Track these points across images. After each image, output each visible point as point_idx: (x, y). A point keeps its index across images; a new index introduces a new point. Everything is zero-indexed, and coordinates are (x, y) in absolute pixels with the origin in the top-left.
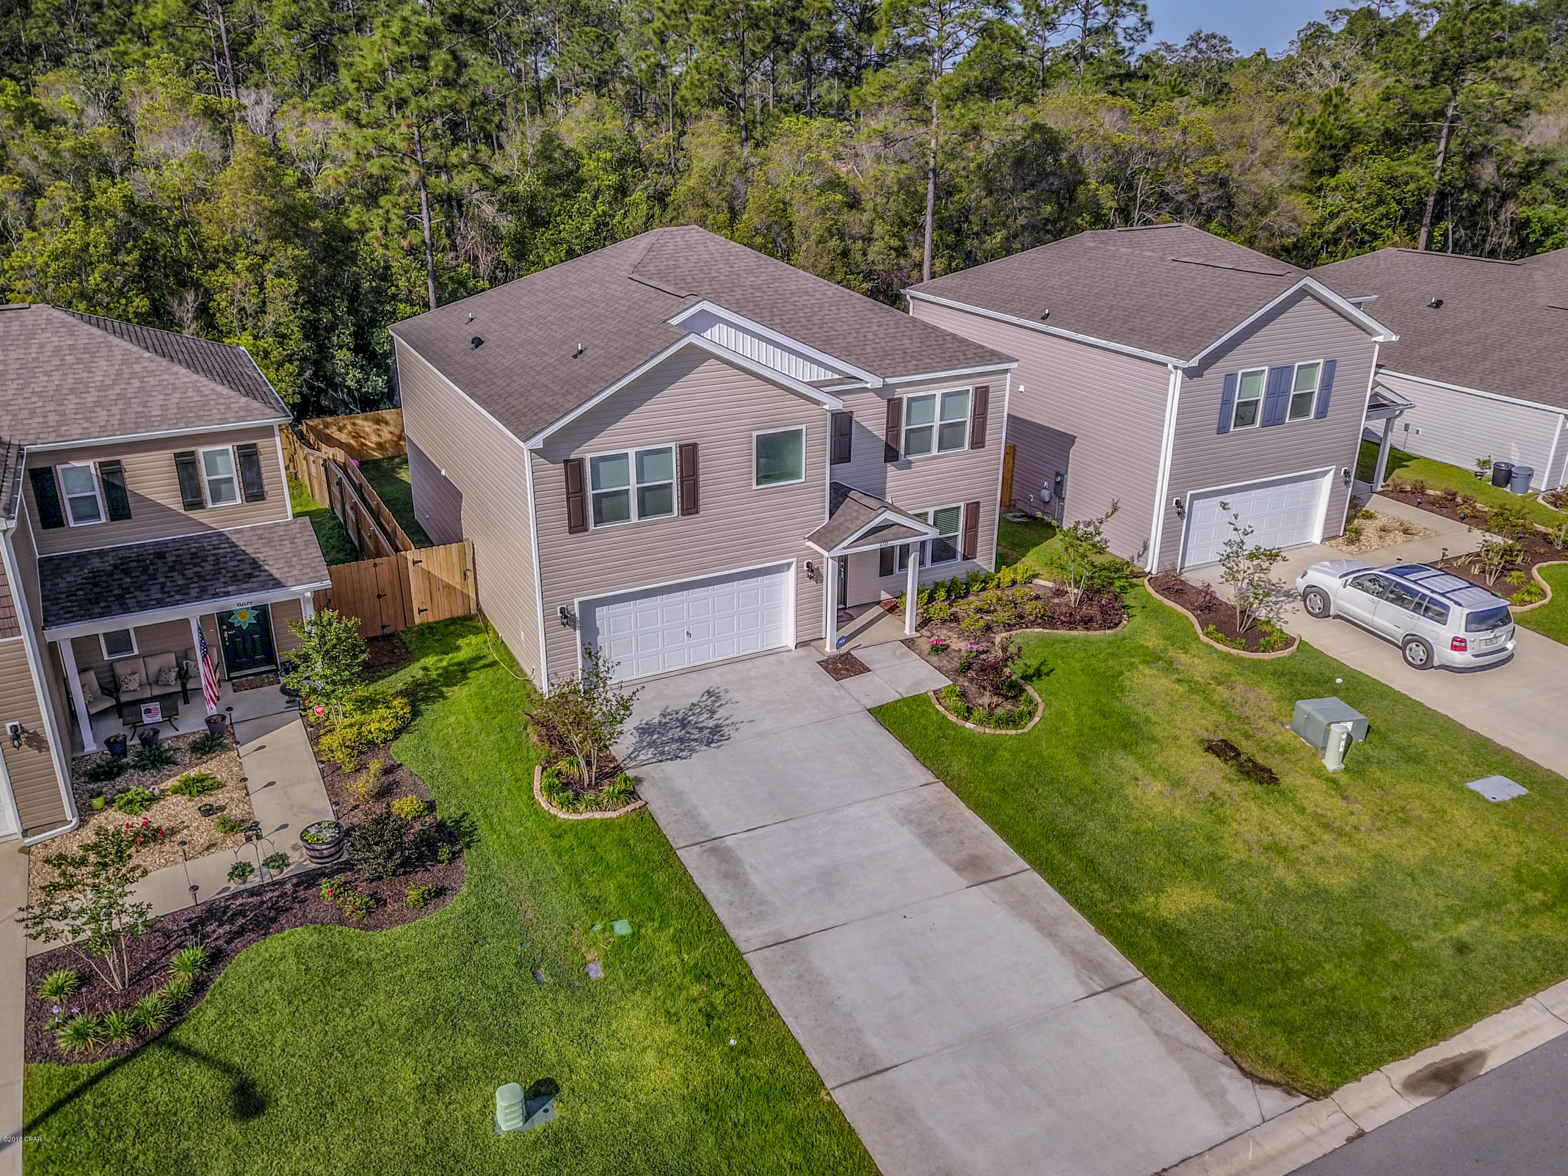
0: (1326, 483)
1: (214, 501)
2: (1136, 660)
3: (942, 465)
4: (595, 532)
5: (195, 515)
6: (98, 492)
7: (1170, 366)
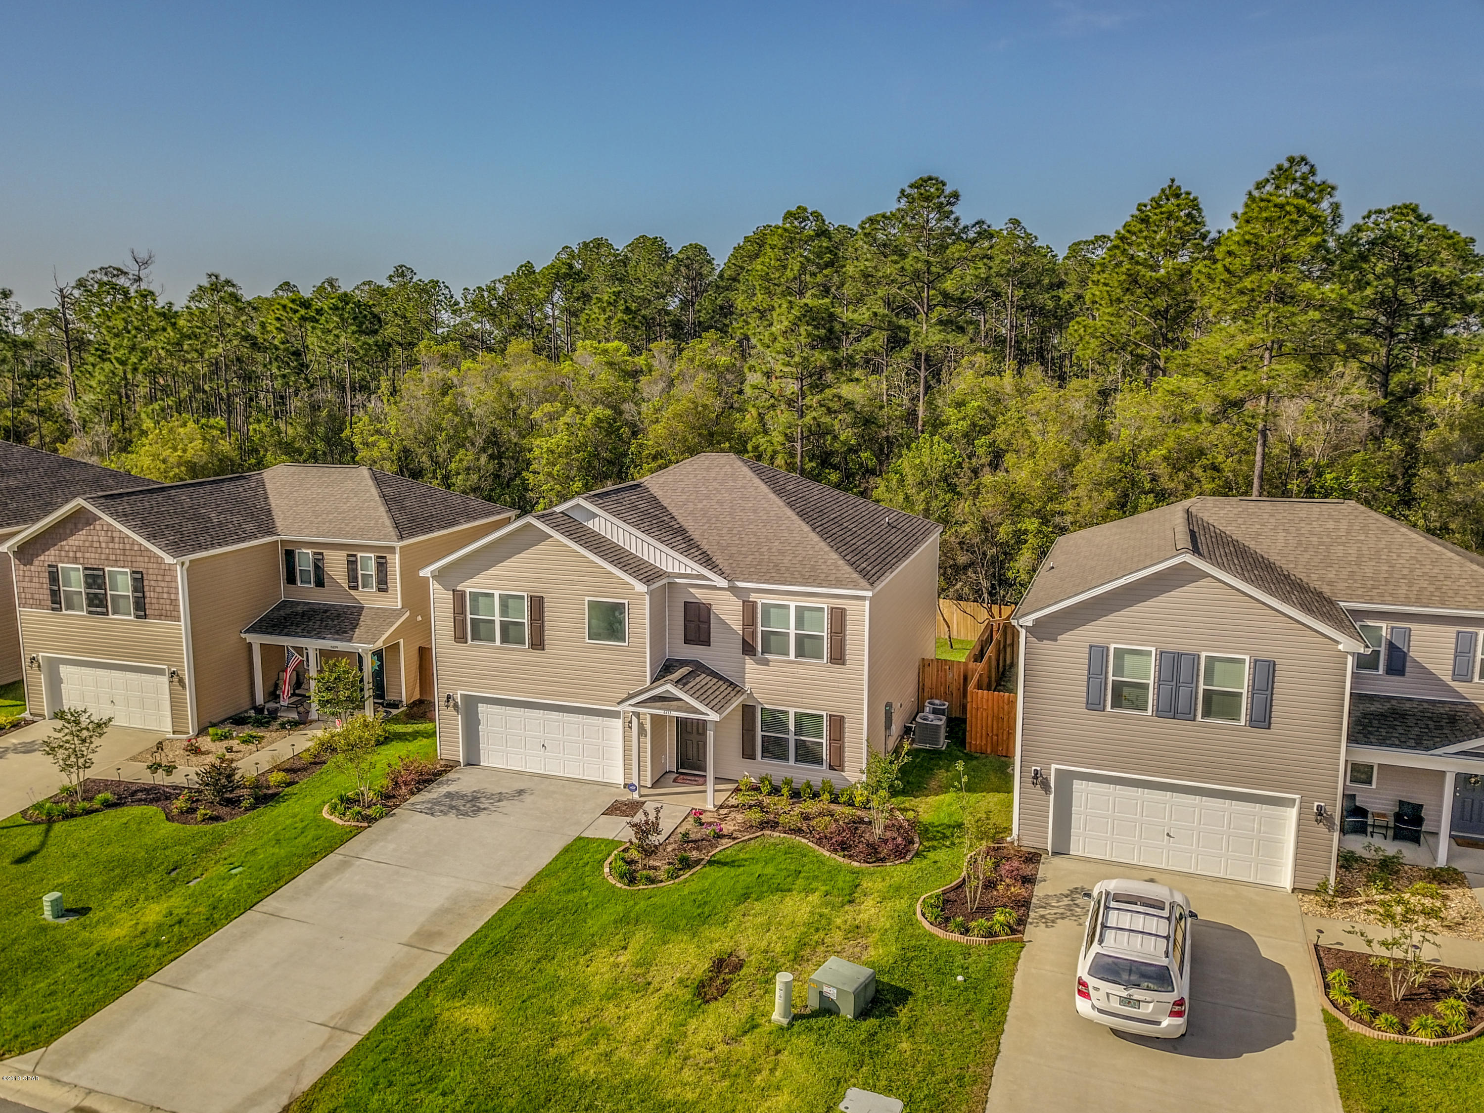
0: (1292, 814)
1: (362, 587)
4: (471, 646)
5: (353, 592)
6: (311, 569)
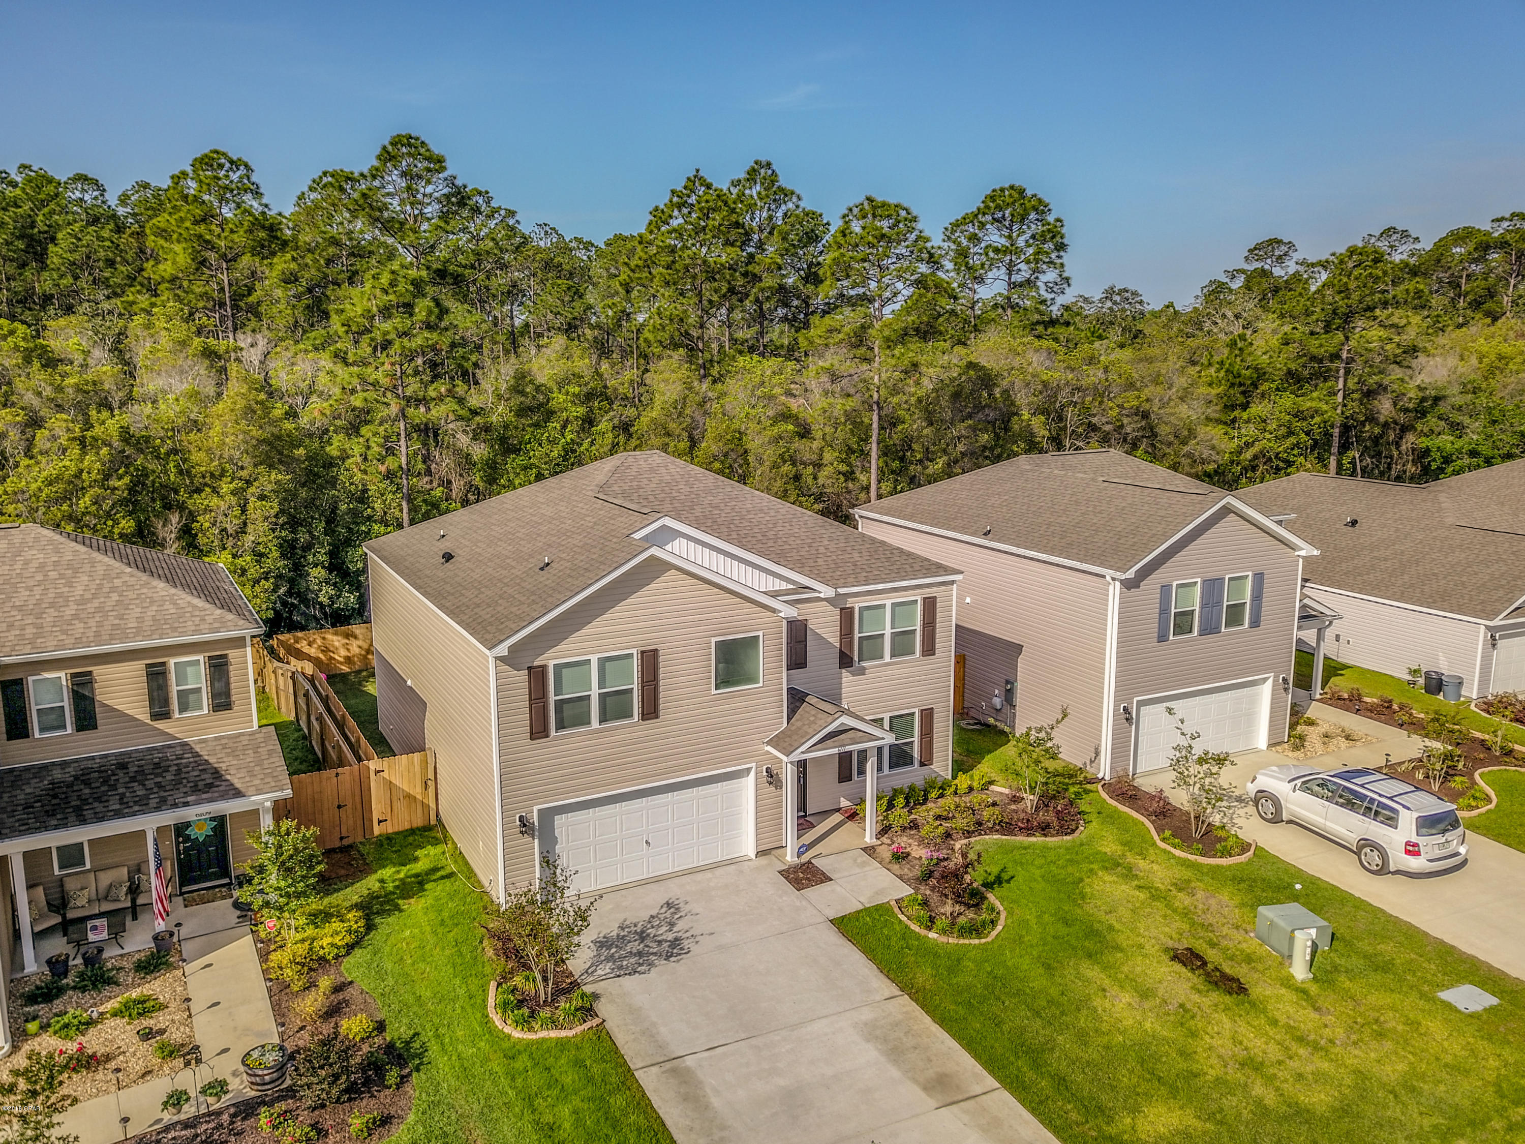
0: (1266, 690)
1: (180, 712)
2: (1095, 866)
3: (895, 671)
4: (556, 739)
5: (161, 725)
6: (66, 703)
7: (1108, 578)
